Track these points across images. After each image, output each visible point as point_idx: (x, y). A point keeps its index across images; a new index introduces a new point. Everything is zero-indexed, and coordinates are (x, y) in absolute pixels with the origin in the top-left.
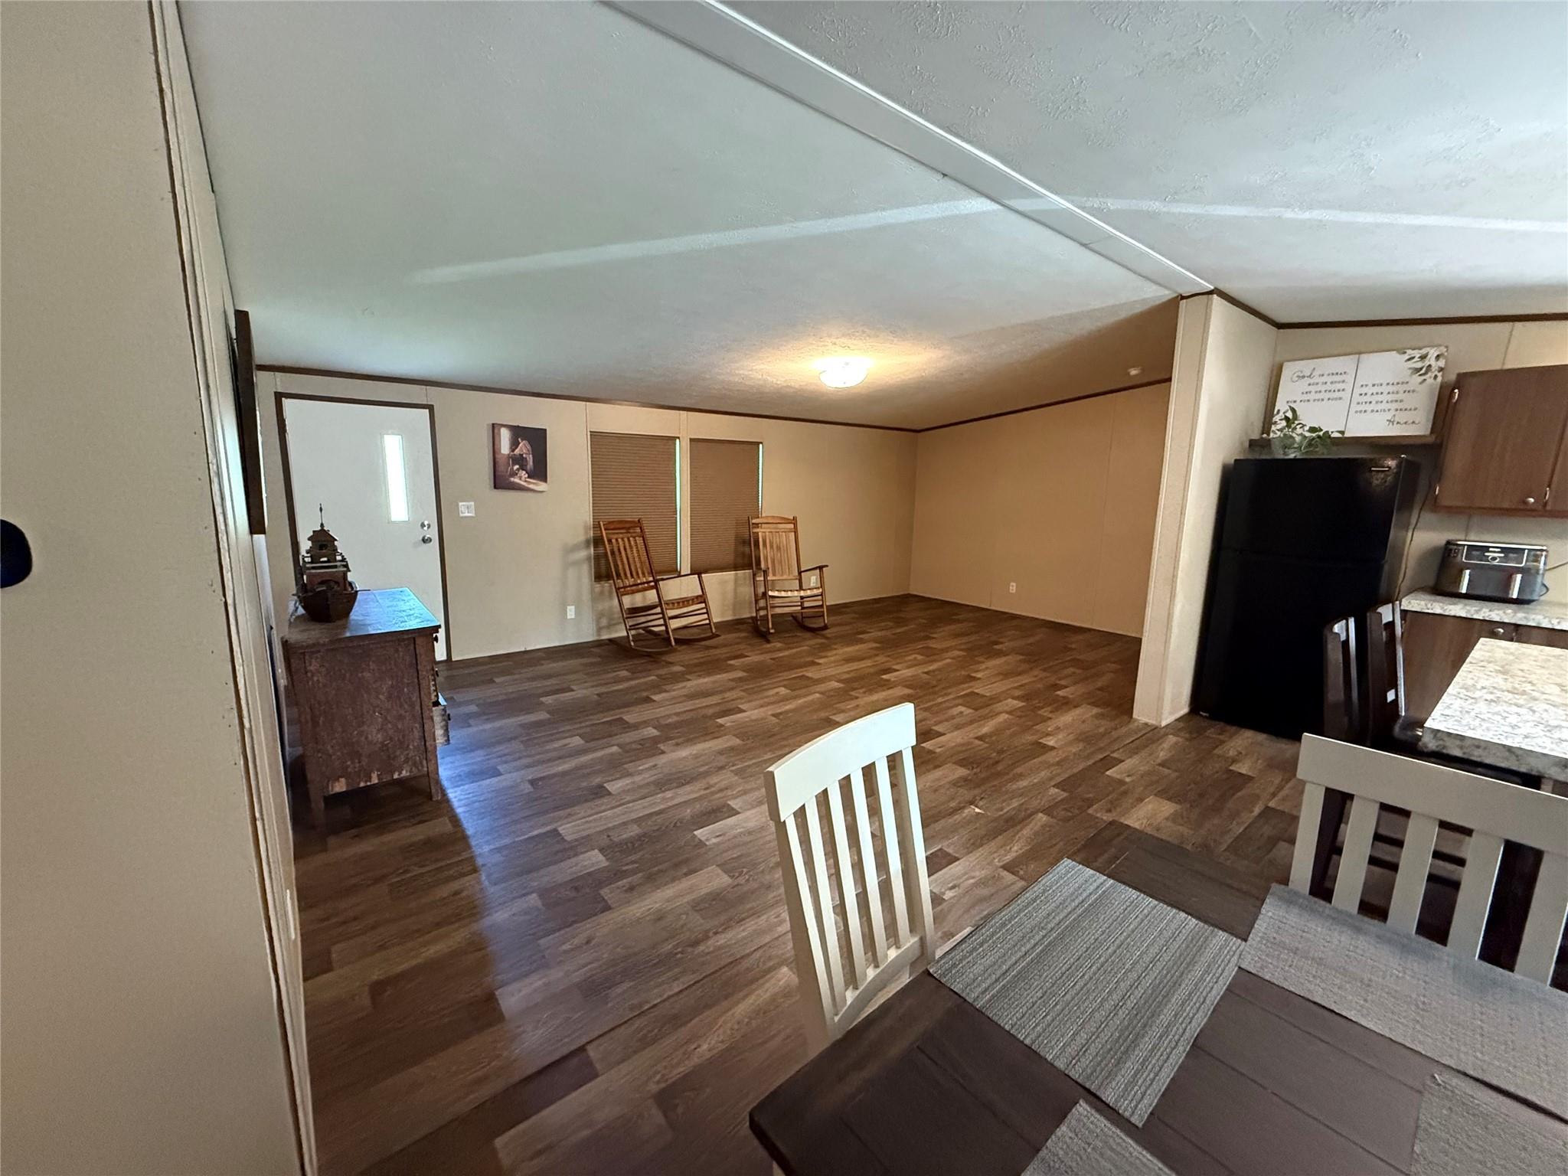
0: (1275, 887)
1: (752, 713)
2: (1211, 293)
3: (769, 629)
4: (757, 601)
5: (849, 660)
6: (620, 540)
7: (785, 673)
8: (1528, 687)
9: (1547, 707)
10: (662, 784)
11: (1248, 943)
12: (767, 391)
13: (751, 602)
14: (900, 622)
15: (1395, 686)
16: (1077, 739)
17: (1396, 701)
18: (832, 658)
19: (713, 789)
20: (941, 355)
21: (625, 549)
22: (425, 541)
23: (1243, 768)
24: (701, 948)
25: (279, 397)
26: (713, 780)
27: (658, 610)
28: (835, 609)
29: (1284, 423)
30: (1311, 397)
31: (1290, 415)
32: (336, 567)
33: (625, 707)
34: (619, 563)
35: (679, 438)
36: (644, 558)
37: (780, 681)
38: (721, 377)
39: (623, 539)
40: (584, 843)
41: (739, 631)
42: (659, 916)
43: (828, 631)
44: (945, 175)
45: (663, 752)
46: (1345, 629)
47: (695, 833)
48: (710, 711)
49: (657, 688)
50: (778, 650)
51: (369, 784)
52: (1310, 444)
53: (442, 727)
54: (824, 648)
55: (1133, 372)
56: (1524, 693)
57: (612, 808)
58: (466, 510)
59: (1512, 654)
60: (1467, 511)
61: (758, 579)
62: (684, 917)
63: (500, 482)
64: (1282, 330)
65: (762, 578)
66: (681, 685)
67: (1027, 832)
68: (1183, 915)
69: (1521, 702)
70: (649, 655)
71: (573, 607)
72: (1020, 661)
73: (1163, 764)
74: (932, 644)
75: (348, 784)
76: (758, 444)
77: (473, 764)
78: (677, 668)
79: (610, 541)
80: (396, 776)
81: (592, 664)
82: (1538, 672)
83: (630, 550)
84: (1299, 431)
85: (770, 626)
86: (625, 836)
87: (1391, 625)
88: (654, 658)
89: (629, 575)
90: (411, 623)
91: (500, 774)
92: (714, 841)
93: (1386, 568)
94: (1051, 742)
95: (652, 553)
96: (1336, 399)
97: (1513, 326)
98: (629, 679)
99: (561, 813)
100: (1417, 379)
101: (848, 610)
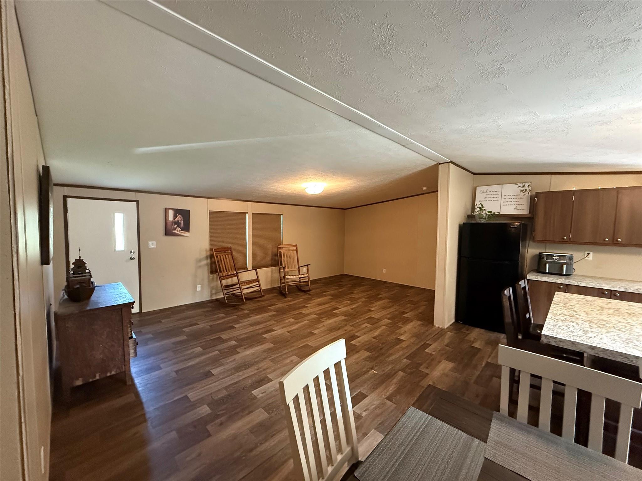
0: (495, 413)
1: (279, 331)
2: (449, 162)
3: (286, 292)
4: (281, 280)
5: (320, 305)
6: (221, 256)
7: (293, 312)
8: (575, 313)
9: (582, 322)
10: (238, 369)
11: (487, 444)
12: (284, 194)
13: (278, 280)
14: (340, 286)
15: (529, 312)
16: (413, 336)
17: (530, 317)
18: (313, 304)
19: (261, 370)
20: (352, 182)
21: (224, 260)
22: (131, 259)
23: (477, 345)
24: (254, 453)
25: (65, 197)
26: (260, 365)
27: (238, 286)
28: (314, 282)
29: (479, 209)
30: (488, 199)
31: (480, 206)
32: (85, 276)
33: (223, 331)
34: (221, 266)
35: (247, 213)
36: (232, 263)
37: (291, 316)
38: (265, 190)
39: (223, 256)
40: (200, 402)
41: (274, 293)
42: (234, 437)
43: (310, 292)
44: (350, 121)
45: (239, 353)
46: (508, 292)
47: (252, 392)
48: (260, 331)
49: (237, 321)
50: (290, 301)
51: (94, 379)
52: (488, 217)
53: (133, 349)
54: (310, 299)
55: (424, 189)
56: (574, 316)
57: (214, 383)
58: (152, 245)
59: (567, 298)
60: (544, 242)
61: (281, 270)
62: (246, 437)
63: (168, 232)
64: (475, 175)
65: (283, 270)
66: (246, 320)
67: (395, 380)
68: (460, 431)
69: (573, 320)
70: (234, 306)
71: (200, 286)
72: (389, 302)
73: (447, 345)
74: (353, 296)
75: (83, 381)
76: (281, 215)
77: (147, 364)
78: (246, 312)
79: (217, 257)
80: (109, 374)
81: (208, 311)
82: (577, 306)
83: (226, 260)
84: (484, 212)
85: (287, 291)
86: (219, 397)
87: (524, 288)
88: (235, 307)
89: (225, 271)
90: (121, 301)
91: (161, 369)
92: (261, 395)
93: (520, 263)
94: (402, 338)
95: (236, 261)
96: (496, 200)
97: (551, 177)
98: (224, 318)
99: (190, 387)
100: (522, 194)
101: (320, 281)
